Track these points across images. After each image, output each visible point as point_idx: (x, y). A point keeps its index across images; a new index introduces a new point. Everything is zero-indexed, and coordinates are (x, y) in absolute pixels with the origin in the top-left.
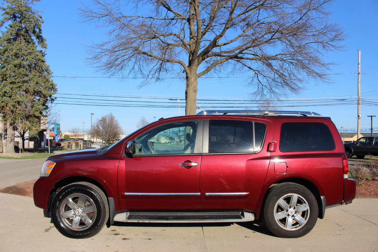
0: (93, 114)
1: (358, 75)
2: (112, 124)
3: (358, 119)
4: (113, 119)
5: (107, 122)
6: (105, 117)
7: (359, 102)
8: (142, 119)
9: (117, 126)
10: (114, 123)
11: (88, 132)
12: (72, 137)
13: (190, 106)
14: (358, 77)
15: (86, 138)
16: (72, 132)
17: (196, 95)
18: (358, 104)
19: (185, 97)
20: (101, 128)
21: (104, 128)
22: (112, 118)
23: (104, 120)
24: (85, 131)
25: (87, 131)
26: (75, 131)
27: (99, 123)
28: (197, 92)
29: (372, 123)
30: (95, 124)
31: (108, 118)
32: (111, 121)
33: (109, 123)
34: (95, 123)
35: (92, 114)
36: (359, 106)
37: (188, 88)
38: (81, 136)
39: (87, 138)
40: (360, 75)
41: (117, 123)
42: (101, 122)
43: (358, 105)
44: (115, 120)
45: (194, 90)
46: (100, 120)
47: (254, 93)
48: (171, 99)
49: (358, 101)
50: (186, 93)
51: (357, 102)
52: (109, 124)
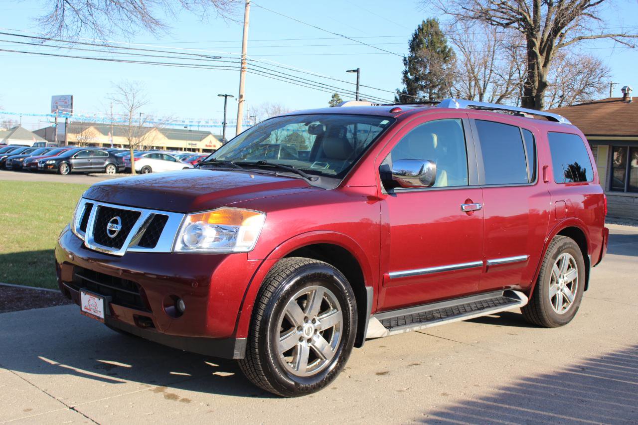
1: (246, 6)
3: (240, 102)
7: (243, 66)
14: (245, 10)
18: (242, 69)
29: (225, 109)
36: (244, 74)
40: (249, 8)
43: (241, 72)
49: (242, 63)
51: (239, 65)
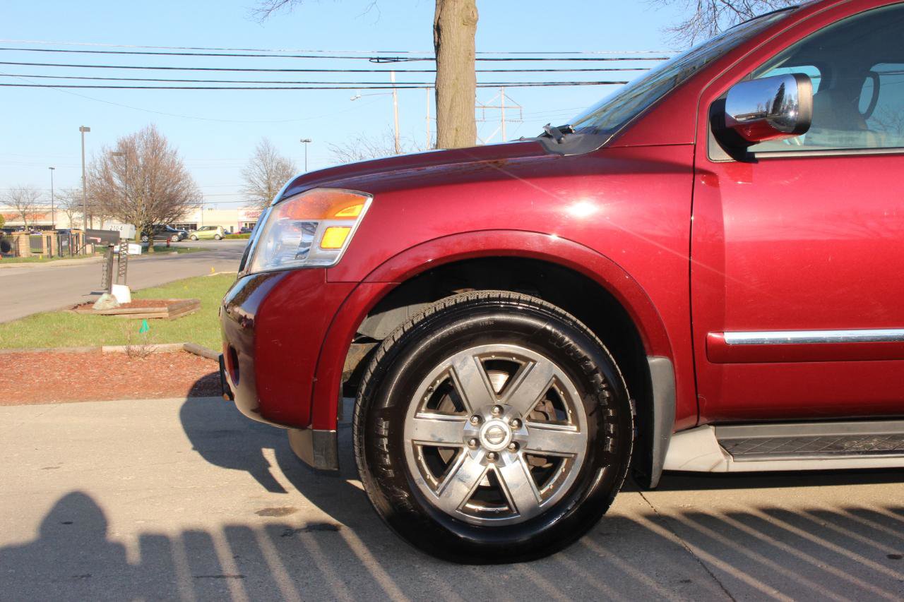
0: (88, 129)
2: (156, 167)
4: (160, 149)
5: (140, 161)
6: (132, 142)
8: (261, 147)
9: (175, 174)
10: (165, 163)
11: (71, 200)
12: (11, 220)
13: (454, 76)
15: (62, 223)
16: (10, 201)
17: (473, 35)
19: (433, 49)
20: (117, 181)
21: (127, 181)
22: (156, 146)
23: (126, 151)
24: (60, 198)
25: (65, 195)
26: (22, 200)
27: (110, 164)
28: (478, 24)
30: (95, 167)
31: (142, 143)
32: (152, 154)
33: (147, 160)
34: (95, 162)
35: (85, 129)
37: (445, 9)
38: (44, 215)
39: (68, 221)
41: (173, 162)
42: (115, 158)
44: (169, 148)
45: (469, 19)
46: (114, 154)
47: (685, 27)
48: (378, 59)
50: (438, 29)
52: (145, 167)
